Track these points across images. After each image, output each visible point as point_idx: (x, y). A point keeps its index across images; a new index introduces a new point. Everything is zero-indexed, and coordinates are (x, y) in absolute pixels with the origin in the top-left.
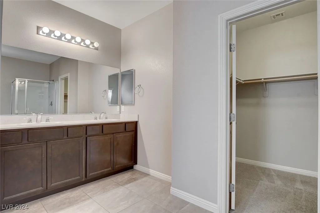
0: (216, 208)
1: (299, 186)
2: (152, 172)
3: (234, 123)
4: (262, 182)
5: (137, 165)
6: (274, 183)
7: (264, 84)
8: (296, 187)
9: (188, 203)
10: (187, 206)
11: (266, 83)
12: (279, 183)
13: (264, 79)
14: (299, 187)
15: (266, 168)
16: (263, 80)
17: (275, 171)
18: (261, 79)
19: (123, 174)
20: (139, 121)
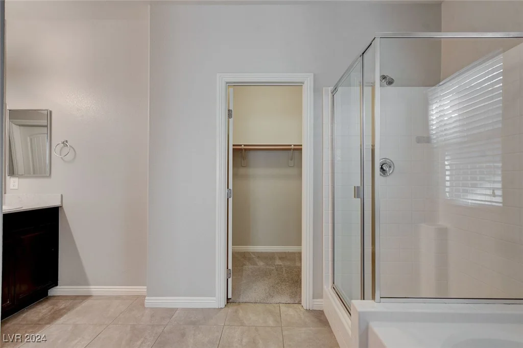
0: (214, 301)
1: (278, 262)
2: (95, 290)
3: (231, 200)
4: (246, 267)
5: (58, 287)
6: (257, 265)
7: (244, 150)
8: (276, 264)
9: (177, 309)
10: (177, 312)
11: (246, 150)
12: (261, 264)
13: (245, 145)
14: (278, 264)
15: (244, 252)
16: (243, 147)
17: (254, 253)
18: (241, 145)
19: (30, 309)
20: (64, 206)
